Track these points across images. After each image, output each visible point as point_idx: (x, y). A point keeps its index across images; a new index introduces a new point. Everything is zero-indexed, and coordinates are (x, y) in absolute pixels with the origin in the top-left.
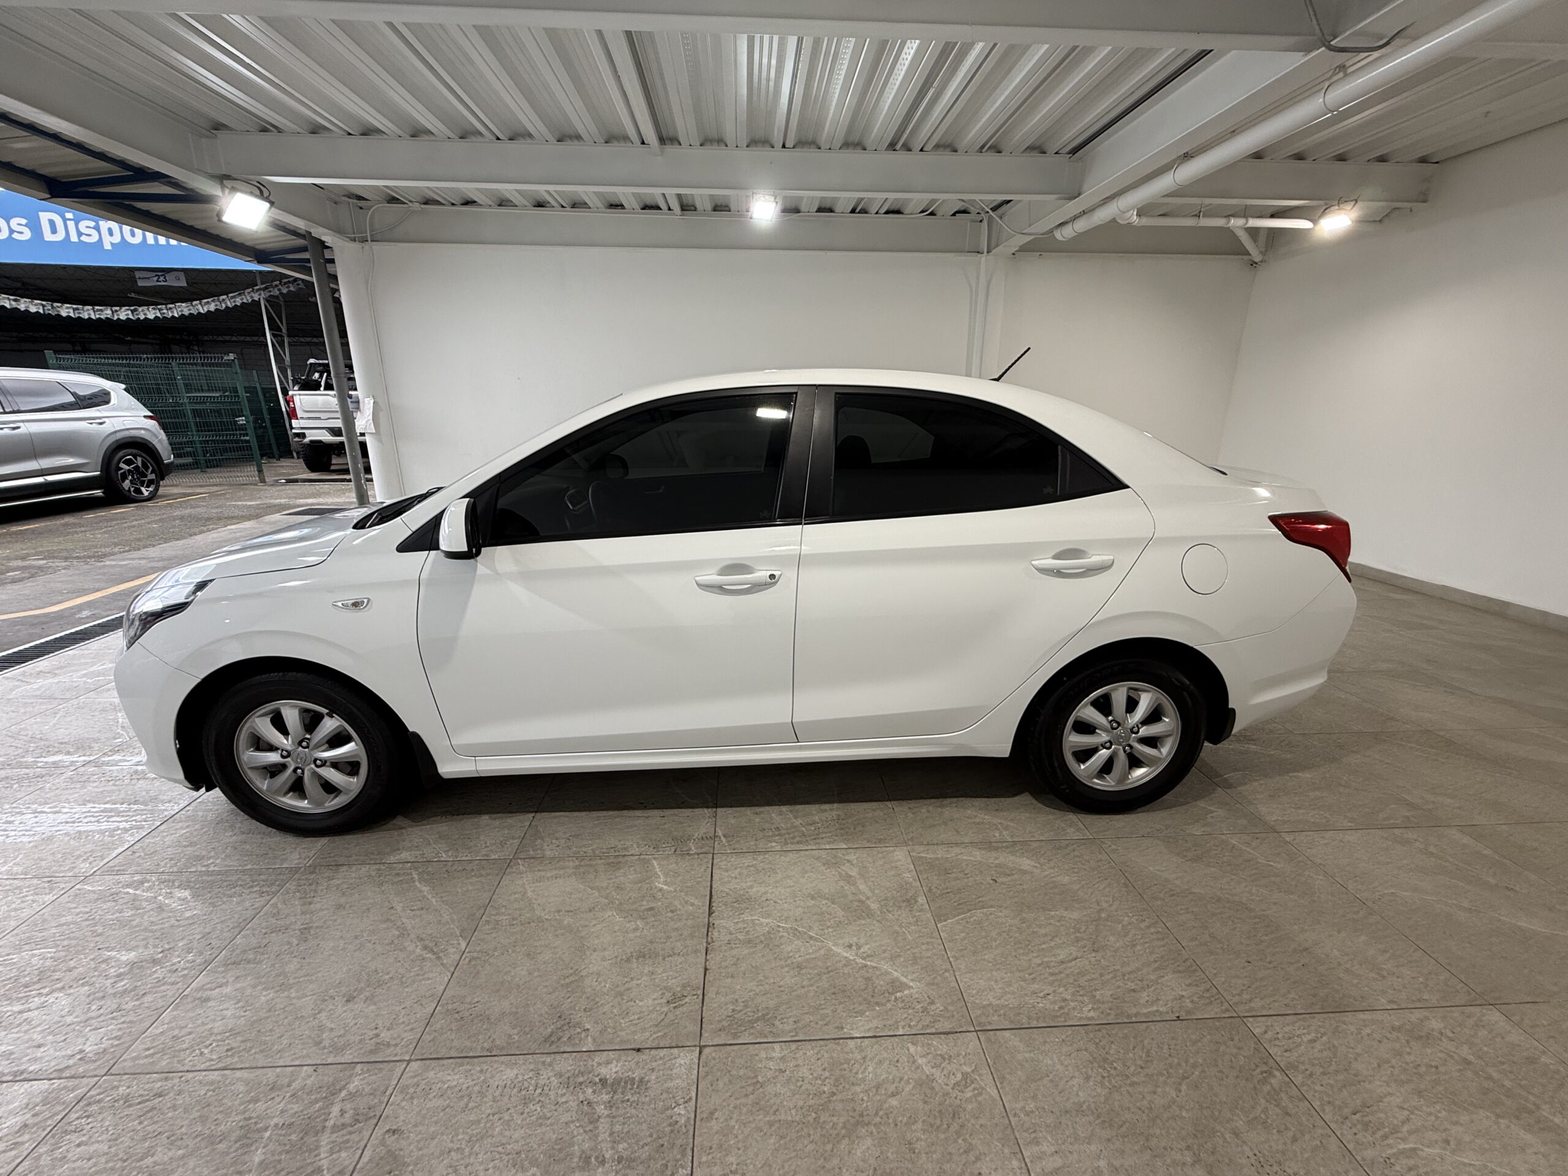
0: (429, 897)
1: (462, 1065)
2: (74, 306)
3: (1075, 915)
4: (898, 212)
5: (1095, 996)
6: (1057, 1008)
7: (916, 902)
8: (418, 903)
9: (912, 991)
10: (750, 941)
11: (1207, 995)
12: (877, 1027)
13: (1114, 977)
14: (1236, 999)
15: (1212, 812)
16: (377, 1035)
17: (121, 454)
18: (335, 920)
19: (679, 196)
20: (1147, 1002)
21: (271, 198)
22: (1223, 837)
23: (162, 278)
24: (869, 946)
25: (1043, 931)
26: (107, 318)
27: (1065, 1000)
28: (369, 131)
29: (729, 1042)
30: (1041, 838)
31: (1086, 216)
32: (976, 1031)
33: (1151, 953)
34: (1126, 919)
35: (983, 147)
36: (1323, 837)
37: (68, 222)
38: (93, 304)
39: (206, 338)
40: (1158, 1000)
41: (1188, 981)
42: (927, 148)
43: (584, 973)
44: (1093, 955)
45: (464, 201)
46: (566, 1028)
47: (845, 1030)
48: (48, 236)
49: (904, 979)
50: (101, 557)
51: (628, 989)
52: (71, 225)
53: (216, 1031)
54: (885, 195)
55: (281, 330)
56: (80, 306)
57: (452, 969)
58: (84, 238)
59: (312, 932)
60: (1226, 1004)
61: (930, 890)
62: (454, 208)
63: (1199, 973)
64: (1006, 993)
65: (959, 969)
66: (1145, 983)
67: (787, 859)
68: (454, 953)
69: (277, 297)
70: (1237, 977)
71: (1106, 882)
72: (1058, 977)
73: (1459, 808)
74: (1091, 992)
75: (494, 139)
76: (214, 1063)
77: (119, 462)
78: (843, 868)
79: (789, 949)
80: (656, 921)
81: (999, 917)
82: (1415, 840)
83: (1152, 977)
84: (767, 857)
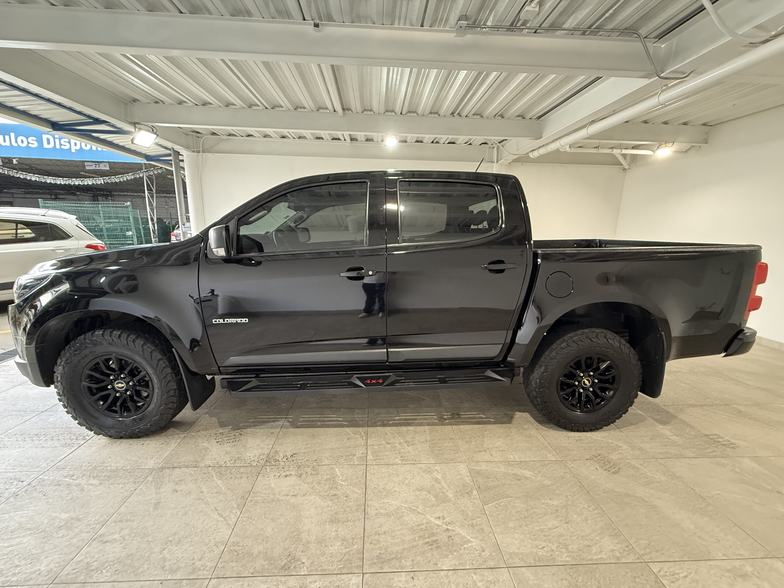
0: (221, 486)
1: (238, 581)
3: (555, 503)
5: (568, 549)
6: (549, 555)
7: (472, 493)
8: (215, 489)
9: (472, 544)
10: (387, 514)
11: (627, 549)
12: (455, 564)
13: (577, 538)
14: (643, 552)
15: (621, 446)
16: (194, 564)
18: (173, 498)
19: (350, 135)
20: (596, 552)
21: (157, 133)
22: (629, 461)
23: (98, 166)
24: (449, 518)
25: (539, 511)
26: (69, 184)
27: (552, 551)
28: (205, 104)
29: (378, 571)
30: (535, 460)
31: (545, 147)
32: (507, 567)
33: (596, 525)
34: (582, 505)
35: (495, 115)
36: (680, 462)
37: (56, 139)
38: (63, 177)
39: (115, 193)
40: (601, 551)
41: (617, 541)
42: (470, 115)
43: (301, 530)
44: (566, 525)
45: (247, 135)
46: (292, 561)
47: (439, 566)
48: (46, 145)
49: (469, 538)
51: (325, 540)
52: (57, 141)
53: (110, 560)
54: (447, 136)
55: (152, 191)
56: (56, 178)
57: (233, 527)
58: (63, 147)
59: (161, 505)
60: (637, 555)
61: (479, 488)
62: (242, 138)
63: (622, 537)
64: (521, 546)
65: (497, 532)
66: (594, 541)
67: (405, 469)
68: (234, 518)
69: (152, 175)
70: (642, 539)
71: (570, 485)
72: (549, 537)
73: (748, 447)
74: (566, 546)
75: (265, 108)
76: (108, 578)
78: (434, 474)
79: (408, 519)
80: (338, 502)
81: (515, 503)
82: (728, 464)
83: (598, 539)
84: (394, 467)
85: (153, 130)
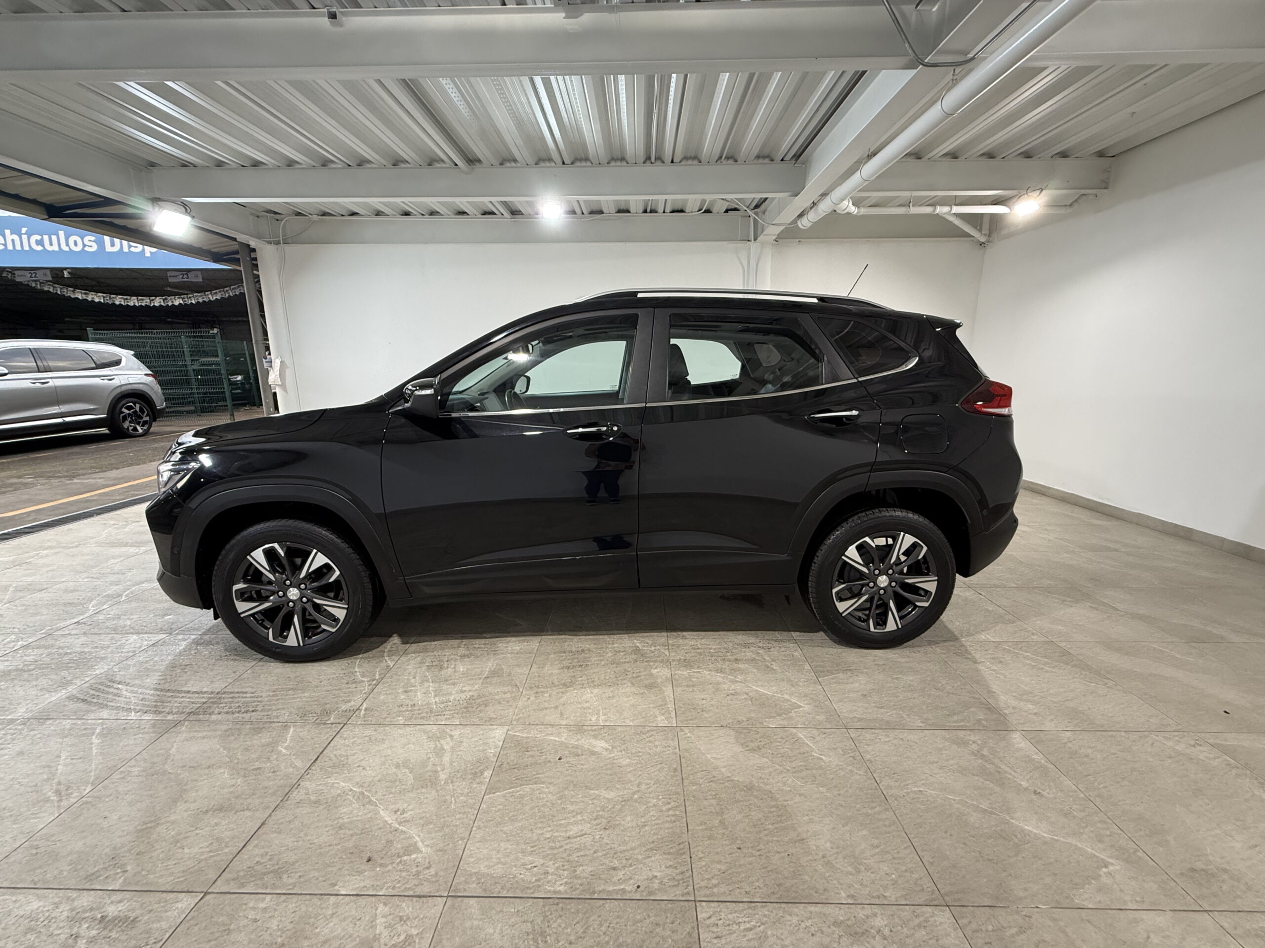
0: (94, 748)
1: (5, 894)
2: (125, 297)
3: (611, 795)
4: (682, 211)
5: (575, 871)
6: (533, 880)
7: (482, 773)
8: (82, 753)
9: (420, 855)
10: (317, 802)
11: (679, 877)
12: (365, 887)
13: (607, 853)
14: (703, 884)
15: (801, 707)
17: (124, 402)
20: (620, 879)
21: (192, 213)
22: (794, 731)
23: (185, 276)
24: (412, 812)
25: (571, 808)
26: (146, 305)
27: (546, 873)
28: (256, 164)
29: (232, 891)
30: (631, 724)
31: (814, 208)
32: (448, 897)
33: (654, 834)
34: (654, 801)
36: (886, 735)
38: (137, 295)
40: (630, 879)
41: (671, 863)
42: (676, 160)
43: (162, 821)
44: (601, 832)
45: (349, 213)
46: (110, 868)
47: (337, 887)
48: (109, 249)
49: (420, 844)
50: (72, 477)
51: (187, 837)
54: (663, 198)
56: (129, 297)
57: (62, 811)
58: (132, 249)
60: (691, 888)
61: (501, 766)
62: (344, 218)
63: (686, 856)
64: (498, 863)
65: (475, 837)
66: (630, 861)
67: (402, 732)
68: (76, 797)
70: (719, 862)
71: (659, 766)
72: (555, 852)
73: (1035, 714)
74: (576, 867)
75: (346, 165)
77: (122, 408)
78: (443, 742)
79: (344, 810)
80: (254, 779)
81: (543, 792)
82: (974, 742)
83: (640, 857)
84: (387, 728)
85: (186, 208)
